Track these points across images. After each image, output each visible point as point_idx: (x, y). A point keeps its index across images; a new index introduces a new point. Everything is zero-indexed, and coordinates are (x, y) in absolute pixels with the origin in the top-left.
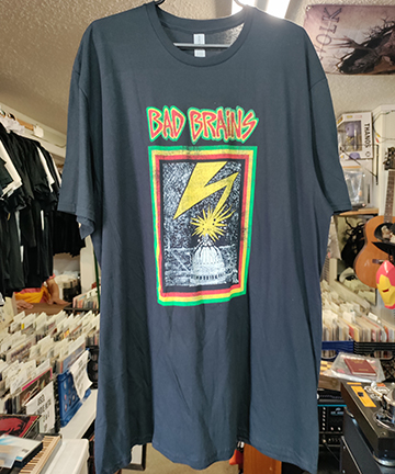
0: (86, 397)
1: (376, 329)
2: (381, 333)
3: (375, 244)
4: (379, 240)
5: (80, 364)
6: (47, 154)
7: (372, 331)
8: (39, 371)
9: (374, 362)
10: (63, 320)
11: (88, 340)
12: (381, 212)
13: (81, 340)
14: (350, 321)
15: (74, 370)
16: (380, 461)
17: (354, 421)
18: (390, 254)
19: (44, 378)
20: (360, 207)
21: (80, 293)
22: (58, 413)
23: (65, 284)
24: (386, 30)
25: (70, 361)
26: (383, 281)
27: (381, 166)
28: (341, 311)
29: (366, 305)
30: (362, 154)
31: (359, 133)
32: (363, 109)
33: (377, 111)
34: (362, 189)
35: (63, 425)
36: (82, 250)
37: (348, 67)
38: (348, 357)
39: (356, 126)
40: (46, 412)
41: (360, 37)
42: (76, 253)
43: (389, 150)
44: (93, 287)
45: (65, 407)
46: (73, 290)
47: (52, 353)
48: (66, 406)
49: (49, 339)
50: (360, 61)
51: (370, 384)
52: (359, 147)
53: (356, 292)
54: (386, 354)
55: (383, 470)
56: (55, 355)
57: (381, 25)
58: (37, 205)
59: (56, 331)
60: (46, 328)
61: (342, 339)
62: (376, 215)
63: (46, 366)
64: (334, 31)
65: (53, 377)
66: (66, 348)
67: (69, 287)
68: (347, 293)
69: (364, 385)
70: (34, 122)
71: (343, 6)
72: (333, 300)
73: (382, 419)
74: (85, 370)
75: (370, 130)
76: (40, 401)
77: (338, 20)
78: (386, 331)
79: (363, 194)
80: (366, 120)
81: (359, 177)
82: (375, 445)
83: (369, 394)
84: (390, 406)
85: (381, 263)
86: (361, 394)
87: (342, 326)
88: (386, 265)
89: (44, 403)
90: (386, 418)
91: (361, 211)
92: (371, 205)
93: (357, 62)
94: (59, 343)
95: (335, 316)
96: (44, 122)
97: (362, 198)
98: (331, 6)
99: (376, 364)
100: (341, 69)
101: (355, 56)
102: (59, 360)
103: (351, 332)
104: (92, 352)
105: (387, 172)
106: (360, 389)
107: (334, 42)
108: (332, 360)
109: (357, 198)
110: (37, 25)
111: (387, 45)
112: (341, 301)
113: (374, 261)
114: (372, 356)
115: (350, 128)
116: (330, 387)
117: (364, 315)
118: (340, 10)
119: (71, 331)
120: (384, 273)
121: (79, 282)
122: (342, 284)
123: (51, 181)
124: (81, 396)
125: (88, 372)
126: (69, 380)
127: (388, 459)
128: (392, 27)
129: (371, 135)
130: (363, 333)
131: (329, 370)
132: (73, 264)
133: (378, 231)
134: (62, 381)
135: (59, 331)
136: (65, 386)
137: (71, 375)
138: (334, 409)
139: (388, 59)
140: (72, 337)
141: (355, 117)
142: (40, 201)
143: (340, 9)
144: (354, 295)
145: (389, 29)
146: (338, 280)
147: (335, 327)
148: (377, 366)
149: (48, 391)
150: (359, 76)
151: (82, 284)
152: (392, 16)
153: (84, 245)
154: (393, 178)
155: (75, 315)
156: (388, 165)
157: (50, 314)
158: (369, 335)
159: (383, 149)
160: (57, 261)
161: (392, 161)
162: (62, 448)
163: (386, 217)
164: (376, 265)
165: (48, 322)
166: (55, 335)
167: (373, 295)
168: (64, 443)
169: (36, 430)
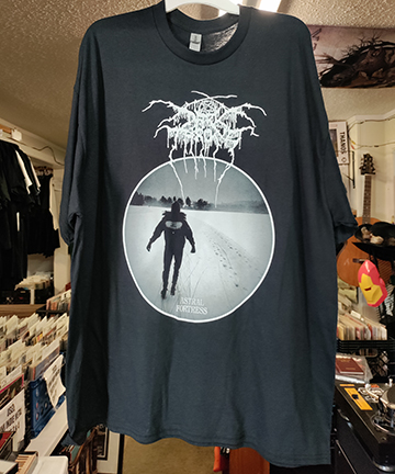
0: (59, 404)
1: (360, 327)
2: (365, 331)
3: (354, 244)
4: (358, 241)
5: (54, 369)
6: (24, 157)
7: (357, 329)
8: (10, 379)
9: (359, 360)
10: (36, 324)
11: (63, 343)
12: (360, 214)
13: (55, 344)
15: (47, 376)
16: (380, 467)
17: (349, 424)
18: (370, 254)
19: (16, 386)
21: (53, 295)
22: (29, 423)
23: (37, 285)
24: (363, 48)
25: (43, 367)
26: (365, 280)
27: (357, 171)
29: (348, 303)
31: (336, 140)
32: (338, 119)
33: (352, 120)
35: (34, 436)
36: (56, 251)
37: (326, 81)
39: (332, 135)
40: (16, 422)
41: (339, 54)
42: (49, 254)
43: (365, 156)
44: (67, 288)
45: (36, 416)
46: (46, 291)
47: (24, 358)
48: (38, 414)
49: (20, 343)
50: (338, 75)
51: (363, 386)
54: (370, 352)
56: (27, 360)
57: (359, 44)
58: (13, 207)
59: (28, 334)
60: (17, 332)
63: (18, 373)
64: (315, 48)
65: (25, 384)
66: (38, 353)
67: (41, 288)
69: (357, 386)
70: (12, 126)
71: (323, 26)
73: (380, 423)
74: (59, 375)
75: (346, 138)
76: (10, 411)
77: (318, 39)
78: (370, 328)
83: (364, 396)
85: (362, 263)
86: (355, 397)
88: (367, 264)
89: (14, 413)
90: (385, 422)
93: (335, 77)
94: (32, 348)
96: (21, 127)
98: (311, 26)
99: (362, 363)
100: (320, 82)
101: (333, 71)
102: (31, 366)
105: (364, 176)
106: (354, 391)
110: (22, 35)
113: (355, 260)
114: (358, 354)
117: (347, 314)
118: (320, 30)
119: (44, 334)
120: (366, 273)
121: (52, 282)
123: (29, 183)
124: (54, 404)
125: (62, 377)
126: (42, 386)
127: (388, 464)
128: (368, 47)
129: (346, 142)
130: (347, 331)
132: (45, 264)
133: (359, 232)
134: (34, 388)
135: (31, 335)
136: (37, 393)
137: (44, 381)
139: (364, 74)
140: (46, 341)
142: (17, 204)
145: (366, 48)
148: (363, 365)
149: (19, 401)
150: (336, 89)
151: (55, 286)
152: (368, 37)
153: (59, 246)
154: (370, 183)
155: (48, 318)
156: (364, 170)
157: (21, 316)
158: (353, 333)
159: (359, 155)
160: (32, 262)
161: (368, 166)
162: (37, 468)
163: (364, 218)
164: (358, 264)
165: (20, 326)
166: (27, 339)
167: (354, 292)
168: (39, 462)
169: (9, 449)
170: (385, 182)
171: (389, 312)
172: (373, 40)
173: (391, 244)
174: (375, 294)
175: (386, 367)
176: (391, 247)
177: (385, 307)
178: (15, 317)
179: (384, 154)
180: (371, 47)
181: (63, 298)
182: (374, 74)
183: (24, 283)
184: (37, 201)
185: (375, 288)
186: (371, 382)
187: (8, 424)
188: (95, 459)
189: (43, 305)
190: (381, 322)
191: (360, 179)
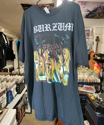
0: (15, 96)
1: (93, 79)
2: (94, 80)
3: (93, 59)
4: (94, 58)
5: (14, 88)
6: (5, 36)
7: (92, 80)
8: (2, 90)
9: (93, 87)
10: (9, 77)
11: (16, 82)
12: (95, 51)
13: (14, 82)
14: (87, 77)
15: (12, 90)
16: (96, 113)
17: (89, 103)
18: (97, 61)
19: (4, 92)
20: (89, 50)
21: (14, 70)
22: (7, 101)
23: (10, 68)
24: (98, 8)
25: (11, 87)
26: (95, 68)
27: (95, 40)
28: (84, 75)
29: (90, 73)
30: (90, 38)
31: (89, 32)
32: (90, 27)
33: (94, 27)
34: (90, 46)
35: (9, 104)
36: (15, 59)
37: (87, 17)
38: (86, 86)
39: (88, 31)
40: (4, 101)
41: (91, 9)
42: (13, 60)
43: (97, 37)
44: (18, 69)
45: (9, 99)
46: (12, 69)
47: (6, 85)
49: (5, 82)
50: (90, 15)
51: (93, 93)
52: (89, 36)
53: (88, 70)
54: (96, 85)
55: (97, 115)
56: (7, 86)
58: (2, 48)
59: (7, 80)
60: (4, 79)
61: (84, 82)
62: (93, 52)
63: (4, 89)
64: (84, 8)
65: (6, 91)
67: (11, 68)
68: (85, 70)
69: (91, 93)
70: (2, 27)
72: (82, 72)
73: (97, 103)
74: (15, 89)
76: (2, 98)
77: (85, 5)
78: (96, 80)
79: (90, 47)
80: (91, 29)
81: (89, 43)
82: (95, 109)
83: (93, 96)
84: (99, 99)
85: (95, 64)
86: (91, 96)
87: (84, 78)
88: (96, 64)
89: (3, 98)
90: (98, 102)
91: (89, 51)
92: (92, 50)
93: (90, 16)
94: (8, 83)
95: (83, 76)
96: (4, 28)
97: (90, 48)
98: (84, 1)
100: (85, 17)
101: (89, 14)
103: (87, 80)
104: (17, 85)
105: (96, 42)
106: (90, 95)
107: (84, 10)
108: (82, 87)
109: (88, 48)
111: (98, 12)
112: (84, 72)
113: (93, 63)
114: (92, 86)
115: (87, 31)
116: (82, 94)
117: (90, 76)
119: (11, 80)
120: (96, 66)
121: (14, 67)
122: (84, 68)
123: (6, 42)
124: (14, 96)
125: (16, 90)
126: (11, 92)
127: (99, 112)
129: (92, 33)
130: (90, 80)
131: (81, 89)
132: (12, 63)
133: (94, 56)
134: (9, 93)
135: (8, 80)
136: (9, 94)
137: (11, 91)
138: (82, 99)
139: (98, 15)
140: (12, 81)
141: (88, 29)
142: (3, 47)
143: (86, 2)
144: (87, 71)
145: (99, 8)
146: (83, 67)
147: (83, 79)
148: (94, 88)
149: (5, 95)
150: (90, 19)
151: (14, 68)
152: (99, 5)
153: (15, 58)
154: (98, 44)
155: (12, 76)
156: (96, 40)
157: (5, 75)
158: (91, 81)
159: (95, 36)
160: (8, 62)
161: (98, 39)
162: (8, 112)
163: (96, 52)
164: (93, 64)
165: (5, 78)
166: (7, 81)
167: (92, 71)
168: (9, 110)
169: (1, 107)
170: (102, 43)
171: (101, 76)
172: (101, 5)
173: (103, 59)
174: (98, 71)
175: (99, 89)
176: (103, 60)
177: (100, 75)
178: (4, 75)
179: (102, 36)
180: (100, 8)
181: (16, 71)
182: (100, 15)
183: (6, 67)
184: (8, 47)
185: (98, 70)
186: (96, 92)
187: (2, 101)
188: (25, 109)
189: (11, 73)
190: (99, 78)
191: (95, 43)
